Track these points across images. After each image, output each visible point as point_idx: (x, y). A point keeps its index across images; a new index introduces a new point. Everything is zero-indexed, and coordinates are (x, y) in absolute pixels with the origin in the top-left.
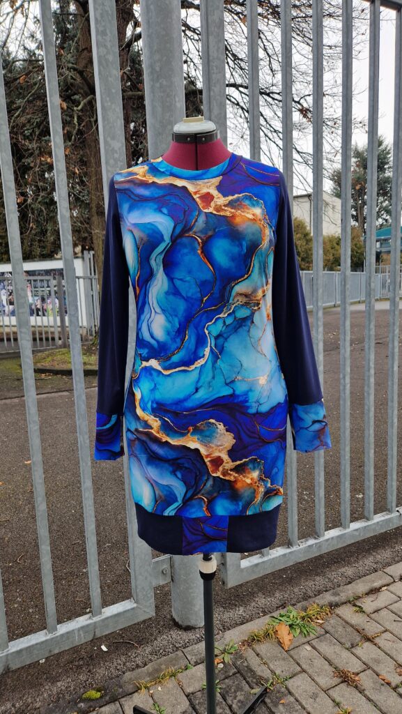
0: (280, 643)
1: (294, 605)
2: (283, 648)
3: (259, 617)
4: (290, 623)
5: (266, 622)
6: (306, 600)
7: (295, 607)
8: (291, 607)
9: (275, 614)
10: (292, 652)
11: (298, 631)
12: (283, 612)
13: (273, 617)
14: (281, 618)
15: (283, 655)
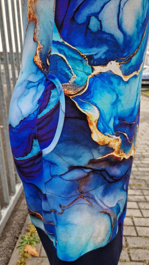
0: (33, 256)
1: (20, 233)
2: (36, 257)
3: (12, 253)
4: (29, 243)
5: (18, 252)
6: (23, 226)
7: (22, 233)
8: (21, 236)
9: (18, 245)
10: (42, 255)
11: (34, 243)
12: (20, 240)
13: (19, 247)
14: (23, 244)
15: (40, 260)
